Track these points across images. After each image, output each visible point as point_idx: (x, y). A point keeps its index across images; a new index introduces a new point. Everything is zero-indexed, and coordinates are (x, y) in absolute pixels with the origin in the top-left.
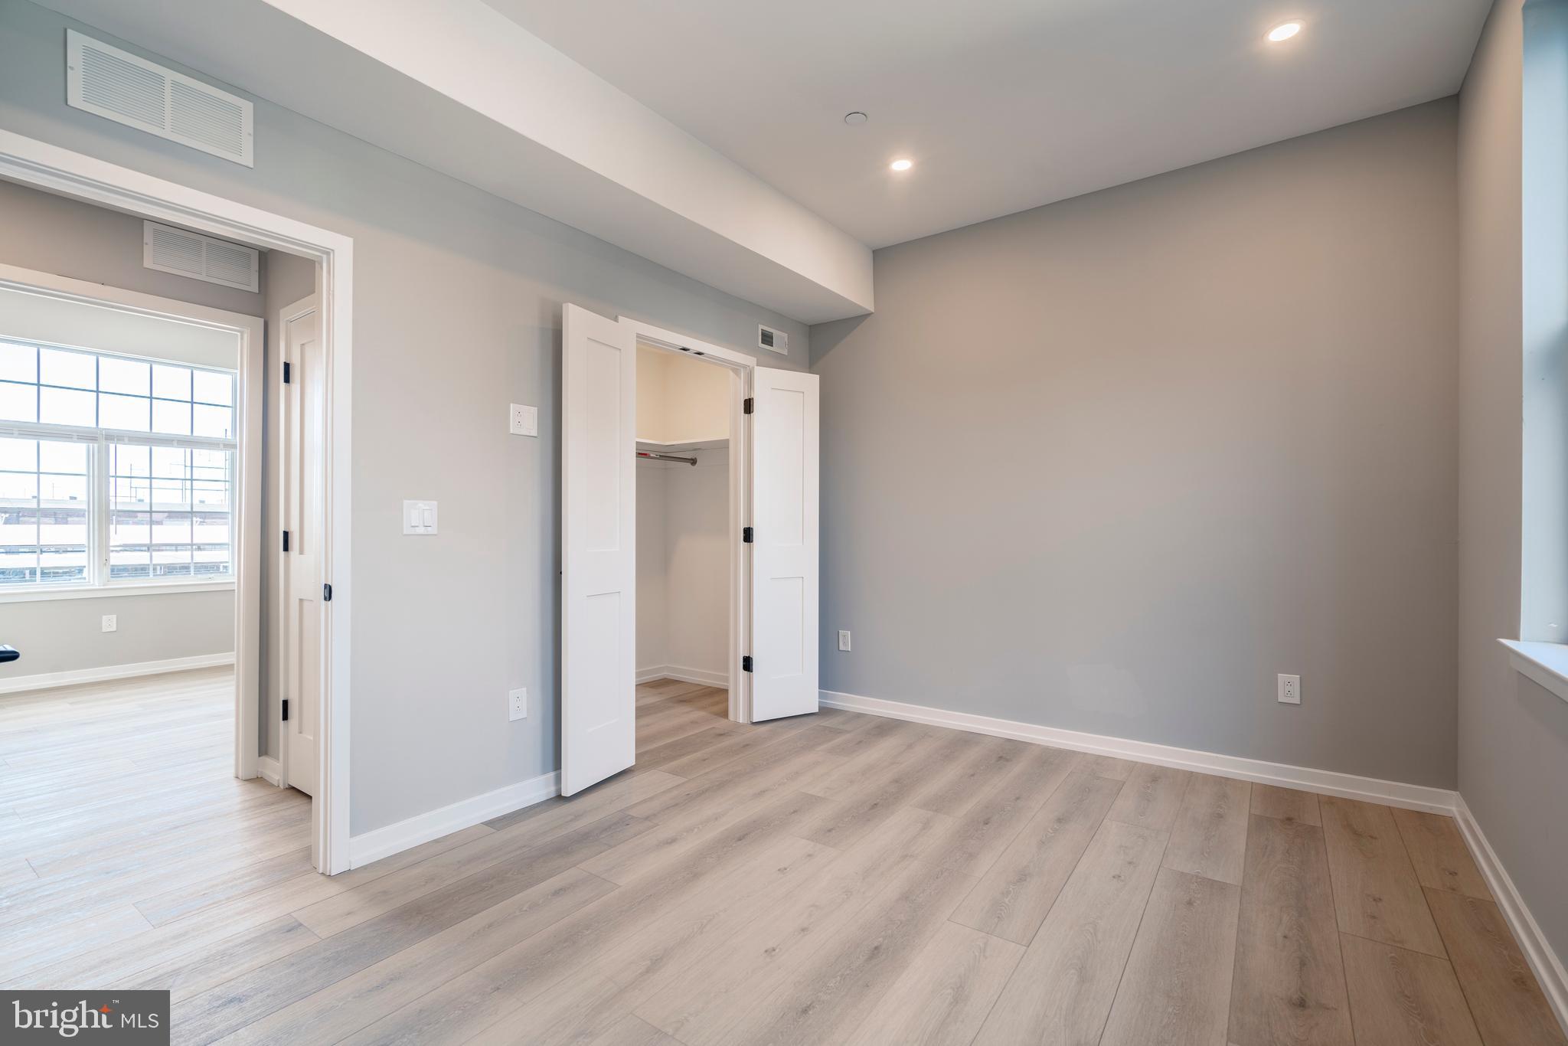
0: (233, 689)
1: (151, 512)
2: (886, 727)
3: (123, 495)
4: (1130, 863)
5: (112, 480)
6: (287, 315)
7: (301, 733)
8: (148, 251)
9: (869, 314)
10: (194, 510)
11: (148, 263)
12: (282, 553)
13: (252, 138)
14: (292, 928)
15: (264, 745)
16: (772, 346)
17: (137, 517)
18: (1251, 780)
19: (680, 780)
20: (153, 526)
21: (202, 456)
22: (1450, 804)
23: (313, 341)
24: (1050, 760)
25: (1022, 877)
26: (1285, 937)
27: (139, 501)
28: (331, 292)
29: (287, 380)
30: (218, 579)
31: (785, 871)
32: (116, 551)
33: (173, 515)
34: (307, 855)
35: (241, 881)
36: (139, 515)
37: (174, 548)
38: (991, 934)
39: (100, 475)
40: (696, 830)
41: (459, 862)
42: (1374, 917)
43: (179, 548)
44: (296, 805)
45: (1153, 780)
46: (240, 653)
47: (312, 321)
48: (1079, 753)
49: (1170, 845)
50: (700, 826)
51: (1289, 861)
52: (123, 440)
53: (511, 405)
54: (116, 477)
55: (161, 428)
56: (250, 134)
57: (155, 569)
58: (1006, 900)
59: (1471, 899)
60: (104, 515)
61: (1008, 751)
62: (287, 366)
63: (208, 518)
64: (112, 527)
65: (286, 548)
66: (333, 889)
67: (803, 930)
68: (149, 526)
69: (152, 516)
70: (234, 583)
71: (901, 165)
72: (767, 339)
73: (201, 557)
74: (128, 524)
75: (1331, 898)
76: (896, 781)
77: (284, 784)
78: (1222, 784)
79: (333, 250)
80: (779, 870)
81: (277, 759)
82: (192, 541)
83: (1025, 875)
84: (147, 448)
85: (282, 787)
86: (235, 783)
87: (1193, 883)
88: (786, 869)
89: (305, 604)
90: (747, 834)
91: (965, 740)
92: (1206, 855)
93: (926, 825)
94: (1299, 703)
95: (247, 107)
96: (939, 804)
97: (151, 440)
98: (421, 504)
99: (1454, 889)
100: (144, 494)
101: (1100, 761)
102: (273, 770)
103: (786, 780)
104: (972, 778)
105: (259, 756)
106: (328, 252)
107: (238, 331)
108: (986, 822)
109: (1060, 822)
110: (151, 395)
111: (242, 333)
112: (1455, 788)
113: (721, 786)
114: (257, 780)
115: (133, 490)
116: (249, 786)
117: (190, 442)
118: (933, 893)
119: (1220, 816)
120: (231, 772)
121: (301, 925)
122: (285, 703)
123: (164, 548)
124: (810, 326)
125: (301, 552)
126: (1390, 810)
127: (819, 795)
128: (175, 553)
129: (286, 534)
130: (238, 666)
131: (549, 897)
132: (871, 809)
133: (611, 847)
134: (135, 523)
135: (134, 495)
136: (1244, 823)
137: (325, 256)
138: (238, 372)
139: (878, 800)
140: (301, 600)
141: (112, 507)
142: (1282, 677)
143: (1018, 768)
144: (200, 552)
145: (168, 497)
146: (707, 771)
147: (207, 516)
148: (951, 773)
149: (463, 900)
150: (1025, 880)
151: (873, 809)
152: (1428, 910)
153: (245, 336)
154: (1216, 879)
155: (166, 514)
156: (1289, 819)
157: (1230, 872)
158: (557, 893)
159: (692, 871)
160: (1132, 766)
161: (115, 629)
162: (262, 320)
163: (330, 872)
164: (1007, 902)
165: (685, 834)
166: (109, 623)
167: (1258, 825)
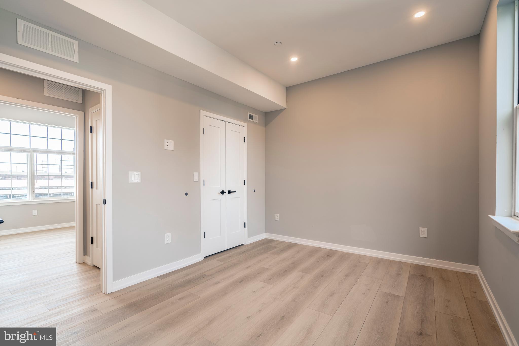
0: (75, 234)
1: (48, 176)
2: (290, 246)
3: (39, 170)
4: (368, 289)
5: (35, 165)
6: (91, 111)
7: (97, 248)
8: (45, 90)
9: (284, 109)
10: (62, 175)
11: (45, 94)
12: (90, 189)
13: (78, 53)
14: (94, 310)
15: (85, 252)
16: (253, 119)
17: (44, 177)
18: (411, 263)
19: (222, 263)
20: (49, 180)
21: (65, 157)
22: (476, 270)
23: (99, 119)
24: (344, 256)
25: (333, 294)
26: (417, 313)
27: (45, 172)
28: (105, 103)
29: (91, 132)
30: (70, 198)
31: (255, 292)
32: (38, 189)
33: (56, 177)
34: (99, 287)
35: (77, 296)
36: (45, 177)
37: (57, 188)
38: (321, 312)
39: (31, 164)
40: (226, 279)
41: (148, 289)
42: (447, 307)
43: (59, 187)
44: (96, 271)
45: (378, 263)
46: (77, 223)
47: (99, 113)
48: (354, 254)
49: (382, 283)
50: (228, 278)
51: (421, 289)
52: (38, 152)
53: (165, 140)
54: (36, 164)
55: (51, 148)
56: (77, 52)
57: (50, 195)
58: (327, 301)
59: (480, 301)
60: (33, 177)
61: (330, 254)
62: (91, 127)
63: (68, 178)
64: (35, 181)
65: (92, 187)
66: (107, 298)
67: (260, 311)
68: (47, 181)
69: (48, 177)
70: (75, 199)
71: (294, 59)
72: (251, 117)
73: (65, 191)
74: (41, 180)
75: (434, 301)
76: (293, 263)
77: (92, 265)
78: (401, 264)
79: (105, 90)
80: (253, 292)
81: (90, 256)
82: (62, 185)
83: (333, 293)
84: (47, 155)
85: (91, 265)
86: (76, 264)
87: (389, 296)
88: (255, 291)
89: (98, 206)
90: (243, 280)
91: (316, 250)
92: (394, 287)
93: (302, 277)
94: (426, 237)
95: (76, 43)
96: (307, 271)
97: (48, 152)
98: (135, 173)
99: (475, 298)
100: (46, 170)
101: (361, 257)
102: (88, 260)
103: (256, 263)
104: (318, 262)
105: (84, 256)
106: (104, 90)
107: (75, 116)
108: (322, 276)
109: (346, 276)
110: (48, 137)
111: (77, 117)
112: (477, 264)
113: (235, 265)
114: (83, 263)
115: (43, 168)
116: (81, 265)
117: (61, 153)
118: (303, 299)
119: (399, 274)
120: (75, 261)
121: (97, 309)
122: (92, 238)
123: (53, 187)
124: (265, 113)
125: (97, 189)
126: (456, 272)
127: (268, 268)
128: (57, 189)
129: (92, 183)
130: (77, 227)
131: (177, 301)
132: (284, 272)
133: (198, 284)
134: (43, 179)
135: (43, 170)
136: (407, 276)
137: (102, 92)
138: (76, 129)
139: (287, 270)
140: (97, 204)
141: (35, 174)
142: (421, 229)
143: (333, 259)
144: (64, 189)
145: (54, 171)
146: (231, 260)
147: (67, 177)
148: (312, 260)
149: (149, 302)
150: (333, 295)
151: (285, 272)
152: (465, 304)
153: (78, 118)
154: (396, 294)
155: (54, 177)
156: (422, 275)
157: (401, 292)
158: (180, 299)
159: (224, 292)
160: (372, 258)
161: (37, 214)
162: (83, 112)
163: (106, 292)
164: (327, 302)
165: (223, 280)
166: (35, 212)
167: (412, 277)
